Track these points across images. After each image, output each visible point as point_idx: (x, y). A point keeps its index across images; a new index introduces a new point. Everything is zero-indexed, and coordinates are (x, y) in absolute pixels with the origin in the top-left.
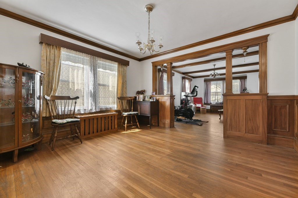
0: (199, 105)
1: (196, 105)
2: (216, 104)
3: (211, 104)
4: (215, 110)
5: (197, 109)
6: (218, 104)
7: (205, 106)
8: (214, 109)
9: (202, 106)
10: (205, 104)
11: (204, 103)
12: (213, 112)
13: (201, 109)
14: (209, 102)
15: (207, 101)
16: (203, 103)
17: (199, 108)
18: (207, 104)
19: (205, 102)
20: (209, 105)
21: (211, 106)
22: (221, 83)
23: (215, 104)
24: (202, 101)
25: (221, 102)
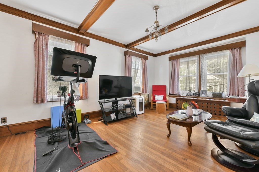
0: (160, 97)
2: (187, 96)
3: (178, 95)
6: (190, 96)
11: (169, 93)
12: (180, 109)
14: (176, 93)
15: (174, 91)
18: (172, 95)
22: (196, 61)
23: (185, 95)
24: (166, 91)
25: (195, 93)
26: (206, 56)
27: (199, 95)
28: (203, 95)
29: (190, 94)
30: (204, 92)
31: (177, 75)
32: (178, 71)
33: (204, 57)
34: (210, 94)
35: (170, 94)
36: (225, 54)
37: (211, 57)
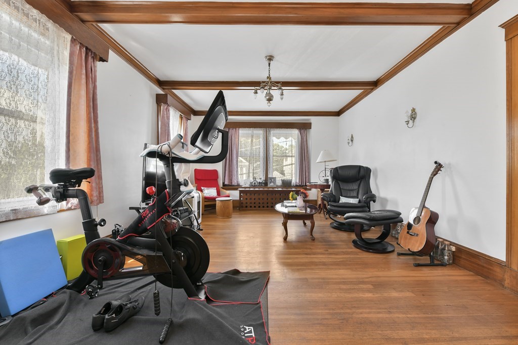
0: (211, 192)
1: (202, 191)
2: (252, 186)
3: (238, 186)
4: (251, 203)
5: (206, 203)
6: (255, 186)
7: (228, 192)
8: (248, 199)
9: (219, 194)
10: (225, 187)
11: (223, 183)
12: (246, 207)
13: (218, 204)
14: (234, 183)
15: (231, 180)
16: (221, 184)
17: (213, 199)
18: (230, 187)
19: (226, 183)
20: (236, 189)
21: (241, 192)
22: (262, 136)
23: (247, 185)
24: (218, 180)
25: (261, 181)
26: (274, 132)
27: (266, 184)
28: (272, 184)
29: (255, 183)
30: (272, 180)
31: (236, 154)
32: (237, 147)
33: (272, 132)
34: (279, 183)
35: (224, 185)
36: (293, 133)
37: (280, 133)
